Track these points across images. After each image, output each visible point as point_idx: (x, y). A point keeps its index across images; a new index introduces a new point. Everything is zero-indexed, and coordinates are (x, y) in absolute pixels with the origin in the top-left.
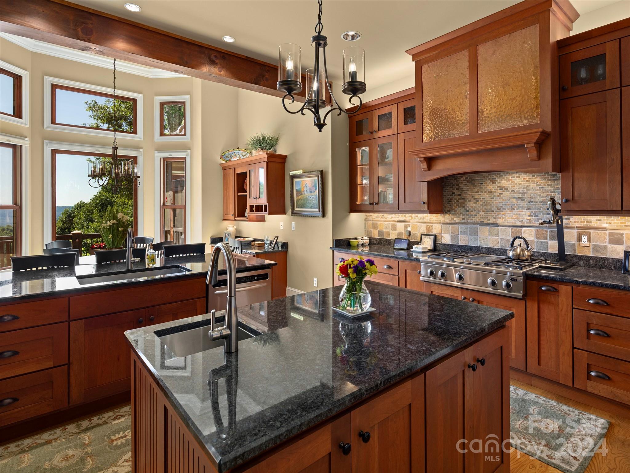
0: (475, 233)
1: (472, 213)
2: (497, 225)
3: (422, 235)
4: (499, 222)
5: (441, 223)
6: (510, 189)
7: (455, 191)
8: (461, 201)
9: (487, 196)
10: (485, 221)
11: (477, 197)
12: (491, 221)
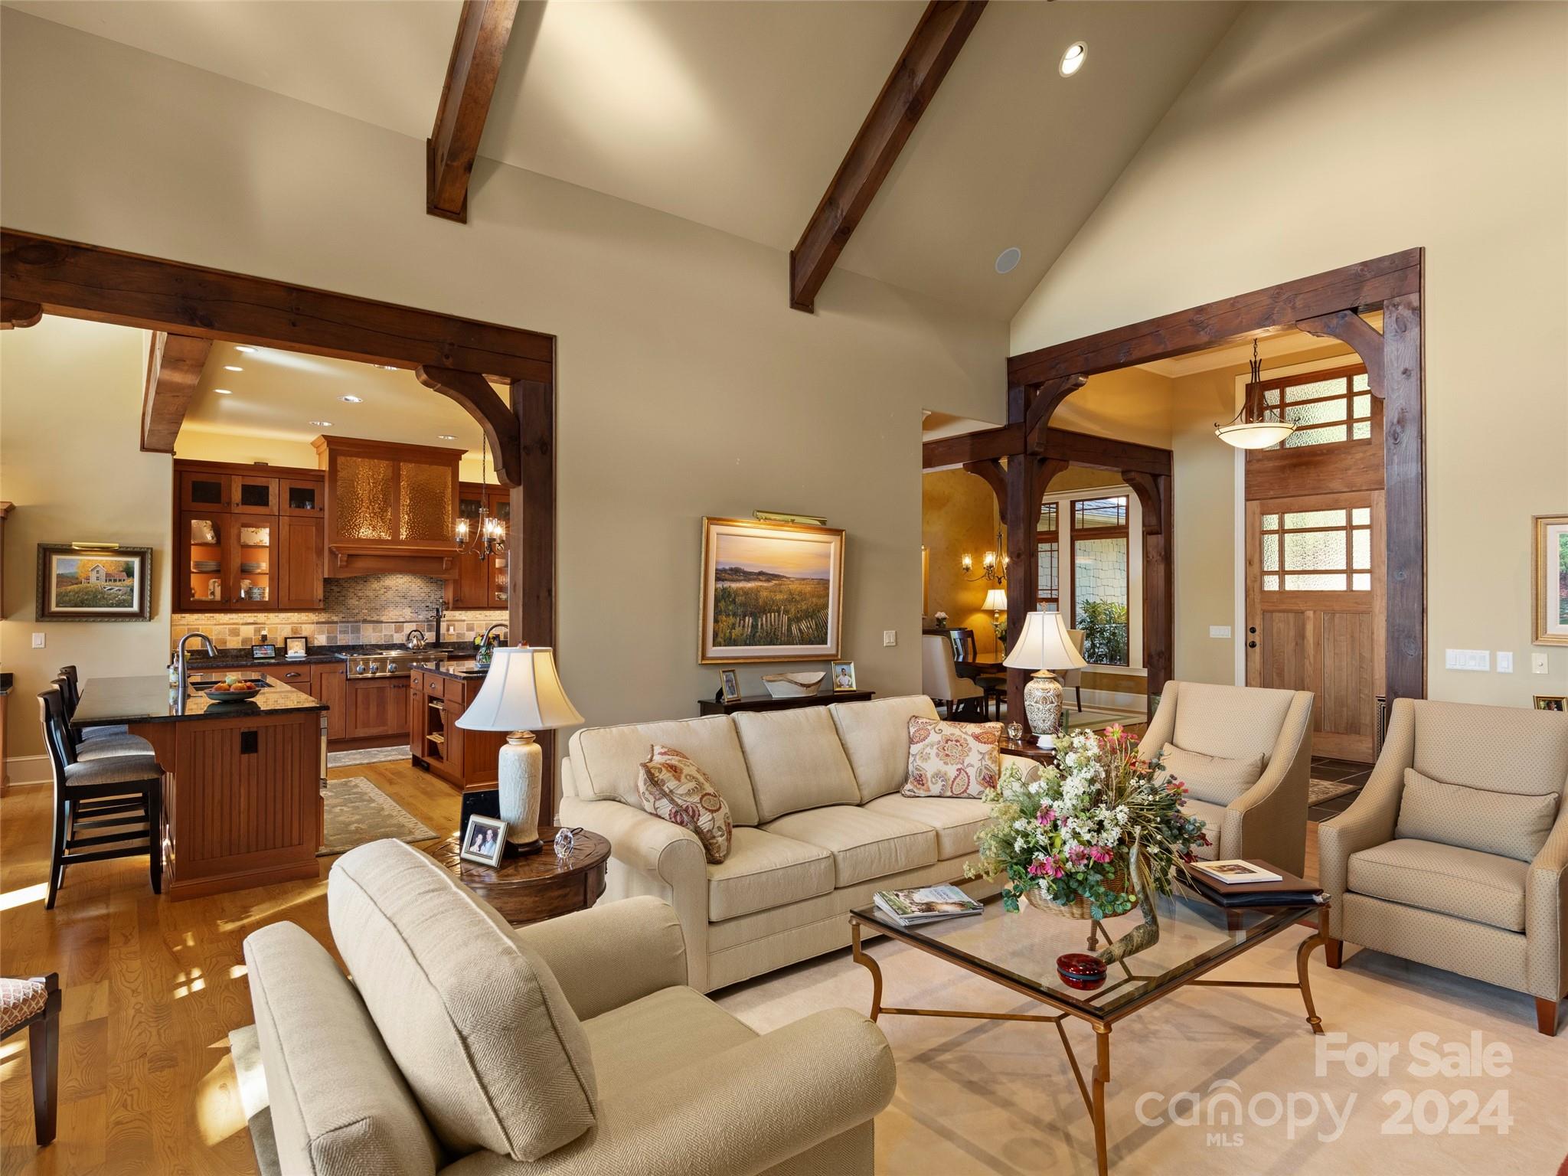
0: (356, 630)
1: (354, 611)
2: (382, 622)
3: (286, 639)
4: (383, 619)
5: (313, 623)
6: (394, 588)
7: (333, 588)
8: (341, 598)
9: (371, 594)
10: (369, 618)
11: (360, 594)
12: (375, 619)
